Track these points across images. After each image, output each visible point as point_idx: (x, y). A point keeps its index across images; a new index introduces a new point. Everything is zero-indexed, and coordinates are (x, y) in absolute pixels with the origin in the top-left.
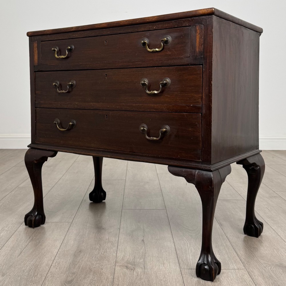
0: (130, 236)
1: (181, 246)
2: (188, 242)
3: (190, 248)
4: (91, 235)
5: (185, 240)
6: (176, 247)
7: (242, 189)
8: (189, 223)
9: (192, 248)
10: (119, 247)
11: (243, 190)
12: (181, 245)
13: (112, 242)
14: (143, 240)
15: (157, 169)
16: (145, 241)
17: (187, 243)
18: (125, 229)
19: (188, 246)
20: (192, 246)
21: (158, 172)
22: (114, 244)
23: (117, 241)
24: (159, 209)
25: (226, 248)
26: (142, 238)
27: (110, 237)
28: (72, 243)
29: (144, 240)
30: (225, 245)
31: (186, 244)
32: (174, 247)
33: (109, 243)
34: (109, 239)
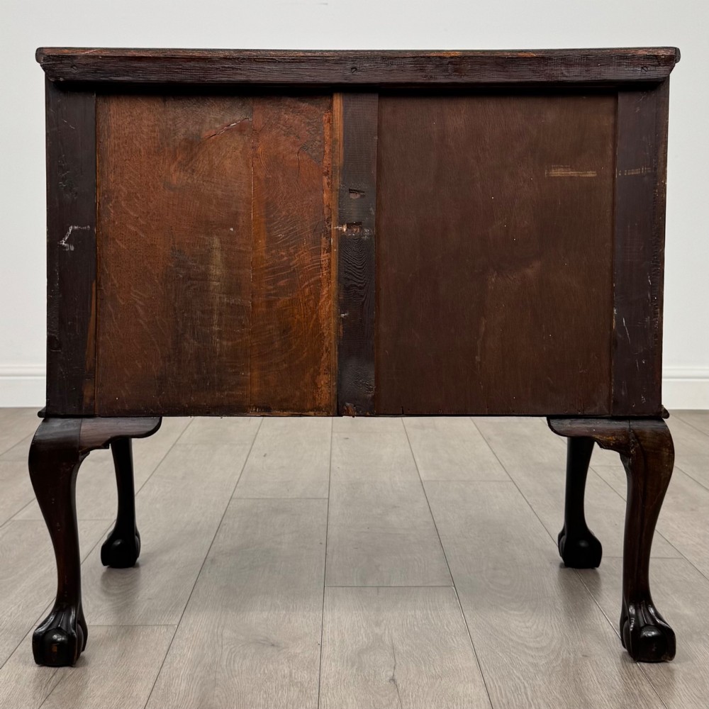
0: (353, 666)
1: (508, 694)
2: (526, 685)
3: (535, 701)
4: (236, 665)
5: (519, 678)
6: (494, 700)
7: (676, 527)
8: (527, 628)
9: (541, 701)
10: (323, 700)
11: (679, 527)
12: (506, 694)
13: (302, 685)
14: (393, 680)
15: (419, 466)
16: (398, 682)
17: (525, 687)
18: (337, 644)
19: (526, 694)
20: (539, 694)
21: (422, 475)
22: (308, 691)
23: (317, 682)
24: (434, 585)
25: (641, 702)
26: (390, 674)
27: (294, 671)
28: (182, 688)
29: (396, 677)
30: (636, 692)
31: (523, 690)
32: (486, 697)
33: (292, 689)
34: (291, 676)
